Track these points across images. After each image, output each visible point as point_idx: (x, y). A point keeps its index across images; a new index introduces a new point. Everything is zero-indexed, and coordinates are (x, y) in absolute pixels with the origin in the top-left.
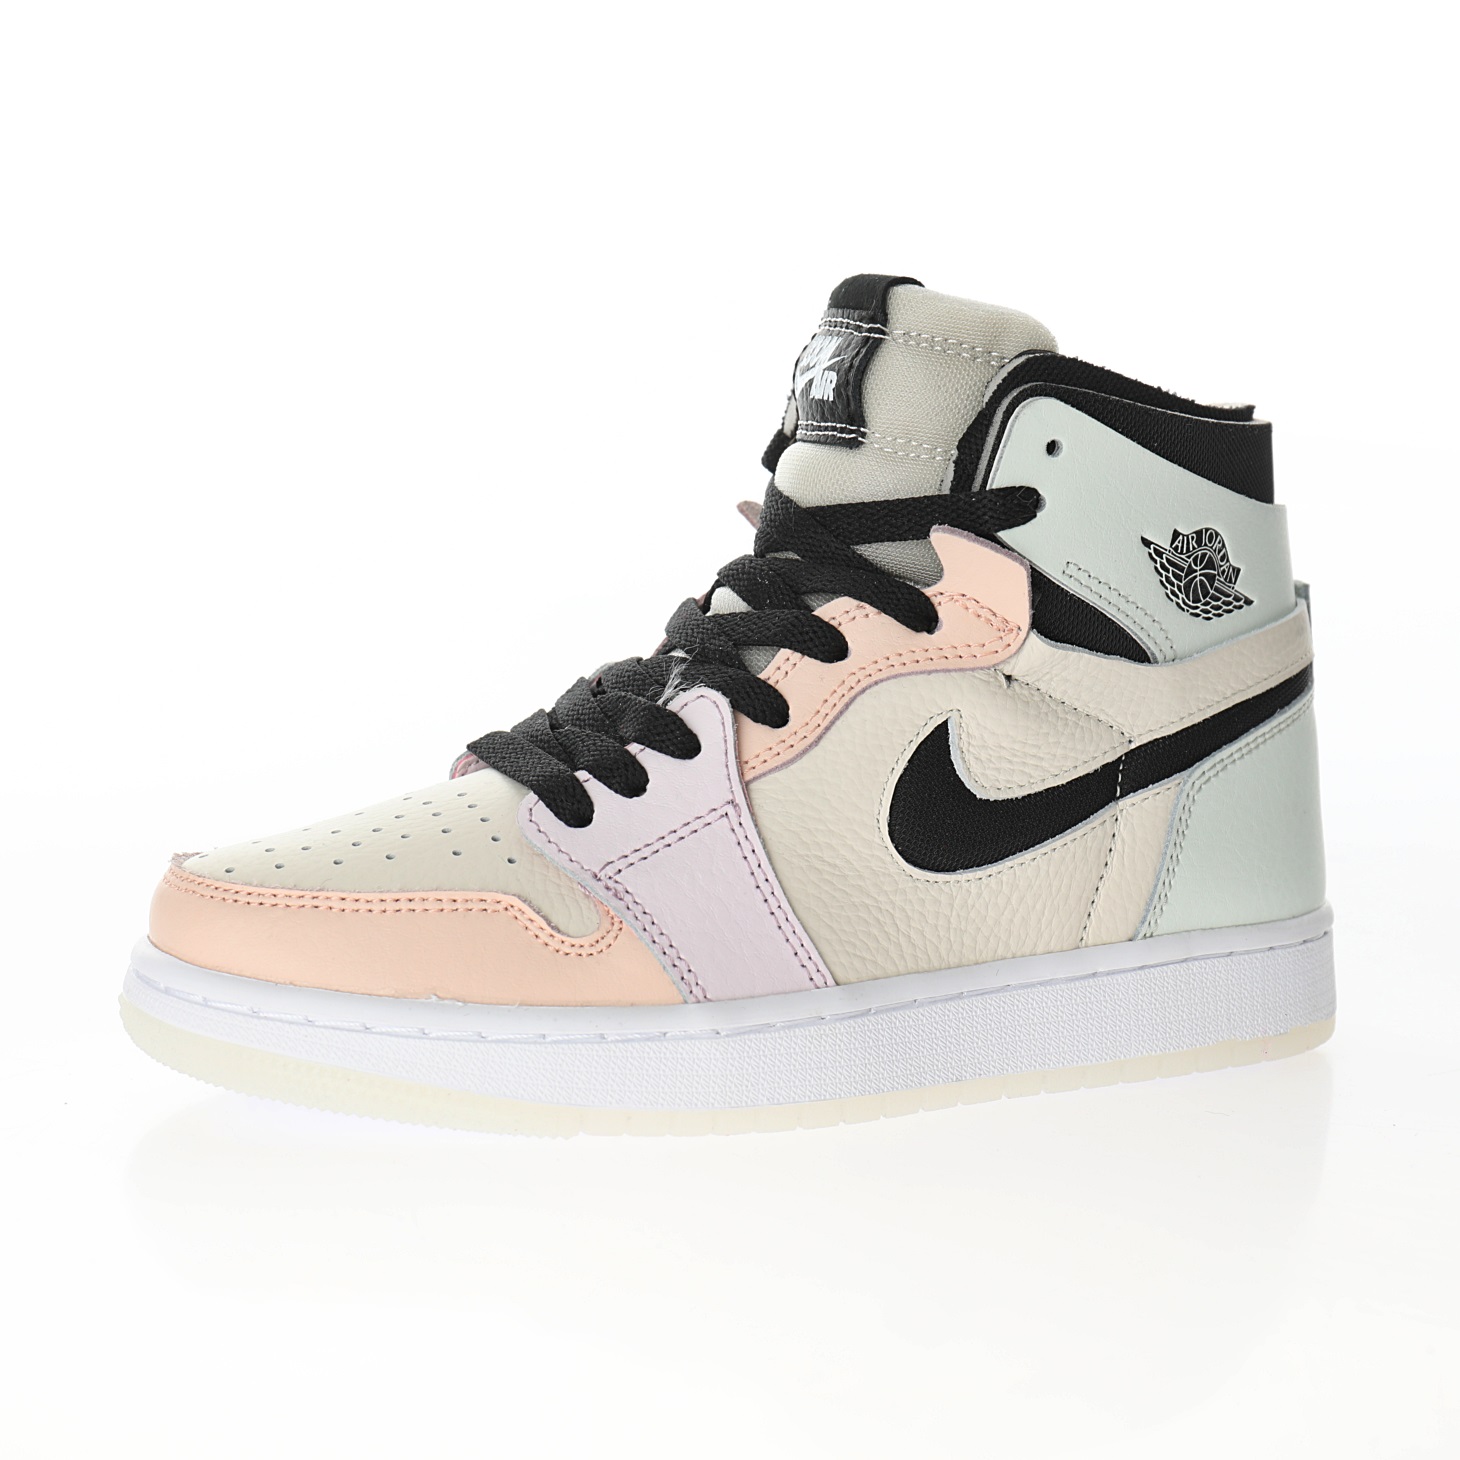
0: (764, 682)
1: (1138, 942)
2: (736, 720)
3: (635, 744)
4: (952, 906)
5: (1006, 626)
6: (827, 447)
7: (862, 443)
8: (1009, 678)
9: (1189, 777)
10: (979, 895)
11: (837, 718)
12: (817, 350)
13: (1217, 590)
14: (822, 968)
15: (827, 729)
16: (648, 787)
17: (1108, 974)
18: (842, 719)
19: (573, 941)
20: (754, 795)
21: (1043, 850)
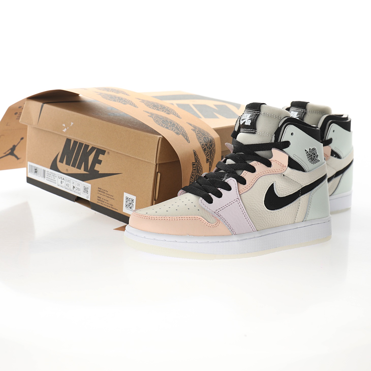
0: (242, 177)
1: (304, 222)
2: (237, 184)
3: (219, 188)
4: (274, 216)
5: (283, 166)
6: (249, 134)
7: (256, 133)
8: (284, 175)
9: (312, 192)
10: (279, 214)
11: (255, 183)
12: (246, 116)
13: (315, 159)
14: (255, 228)
15: (253, 185)
16: (222, 196)
17: (299, 228)
18: (256, 183)
19: (212, 224)
20: (241, 197)
21: (289, 206)
